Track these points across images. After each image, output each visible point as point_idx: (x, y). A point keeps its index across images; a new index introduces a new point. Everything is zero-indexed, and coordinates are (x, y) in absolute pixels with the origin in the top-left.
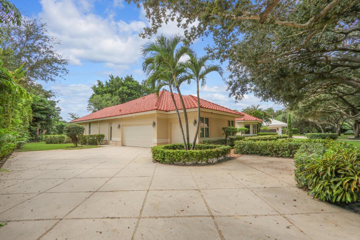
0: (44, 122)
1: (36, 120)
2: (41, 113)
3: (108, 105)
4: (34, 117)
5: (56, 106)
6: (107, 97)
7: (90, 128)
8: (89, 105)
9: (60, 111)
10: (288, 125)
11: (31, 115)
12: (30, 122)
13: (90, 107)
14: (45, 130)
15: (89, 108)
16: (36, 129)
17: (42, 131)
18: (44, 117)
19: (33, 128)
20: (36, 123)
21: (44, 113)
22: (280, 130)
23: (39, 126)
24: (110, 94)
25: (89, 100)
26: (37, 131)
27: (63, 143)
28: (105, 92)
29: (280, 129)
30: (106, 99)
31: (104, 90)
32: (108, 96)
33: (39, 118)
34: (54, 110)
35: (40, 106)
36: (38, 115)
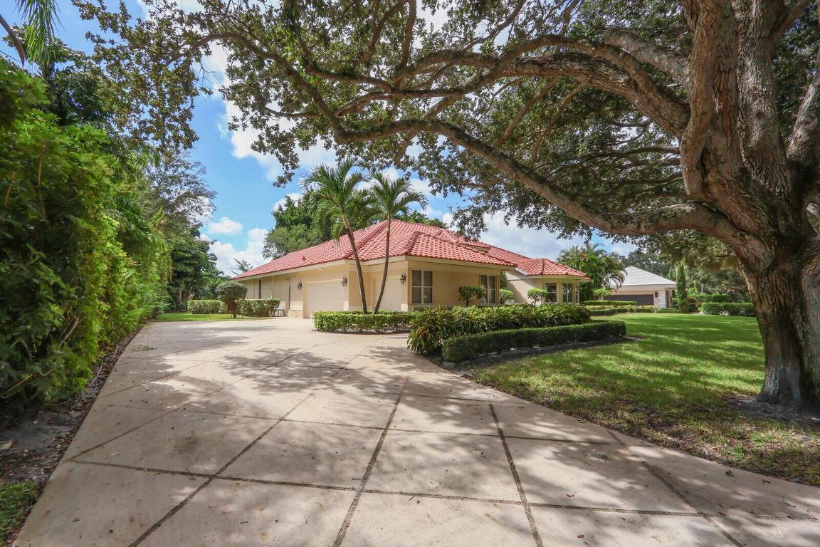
0: (190, 279)
1: (178, 275)
2: (186, 264)
3: (300, 246)
4: (175, 271)
5: (209, 252)
6: (299, 231)
7: (260, 289)
8: (265, 247)
9: (216, 260)
10: (677, 285)
11: (171, 268)
12: (169, 278)
13: (268, 251)
14: (192, 292)
15: (266, 254)
16: (178, 290)
17: (188, 295)
18: (190, 270)
19: (174, 290)
20: (178, 281)
21: (190, 265)
22: (662, 297)
23: (183, 286)
24: (304, 225)
25: (266, 237)
26: (179, 295)
27: (217, 312)
28: (296, 222)
29: (661, 295)
30: (297, 234)
31: (294, 218)
32: (300, 228)
33: (182, 272)
34: (207, 258)
35: (184, 252)
36: (181, 267)
